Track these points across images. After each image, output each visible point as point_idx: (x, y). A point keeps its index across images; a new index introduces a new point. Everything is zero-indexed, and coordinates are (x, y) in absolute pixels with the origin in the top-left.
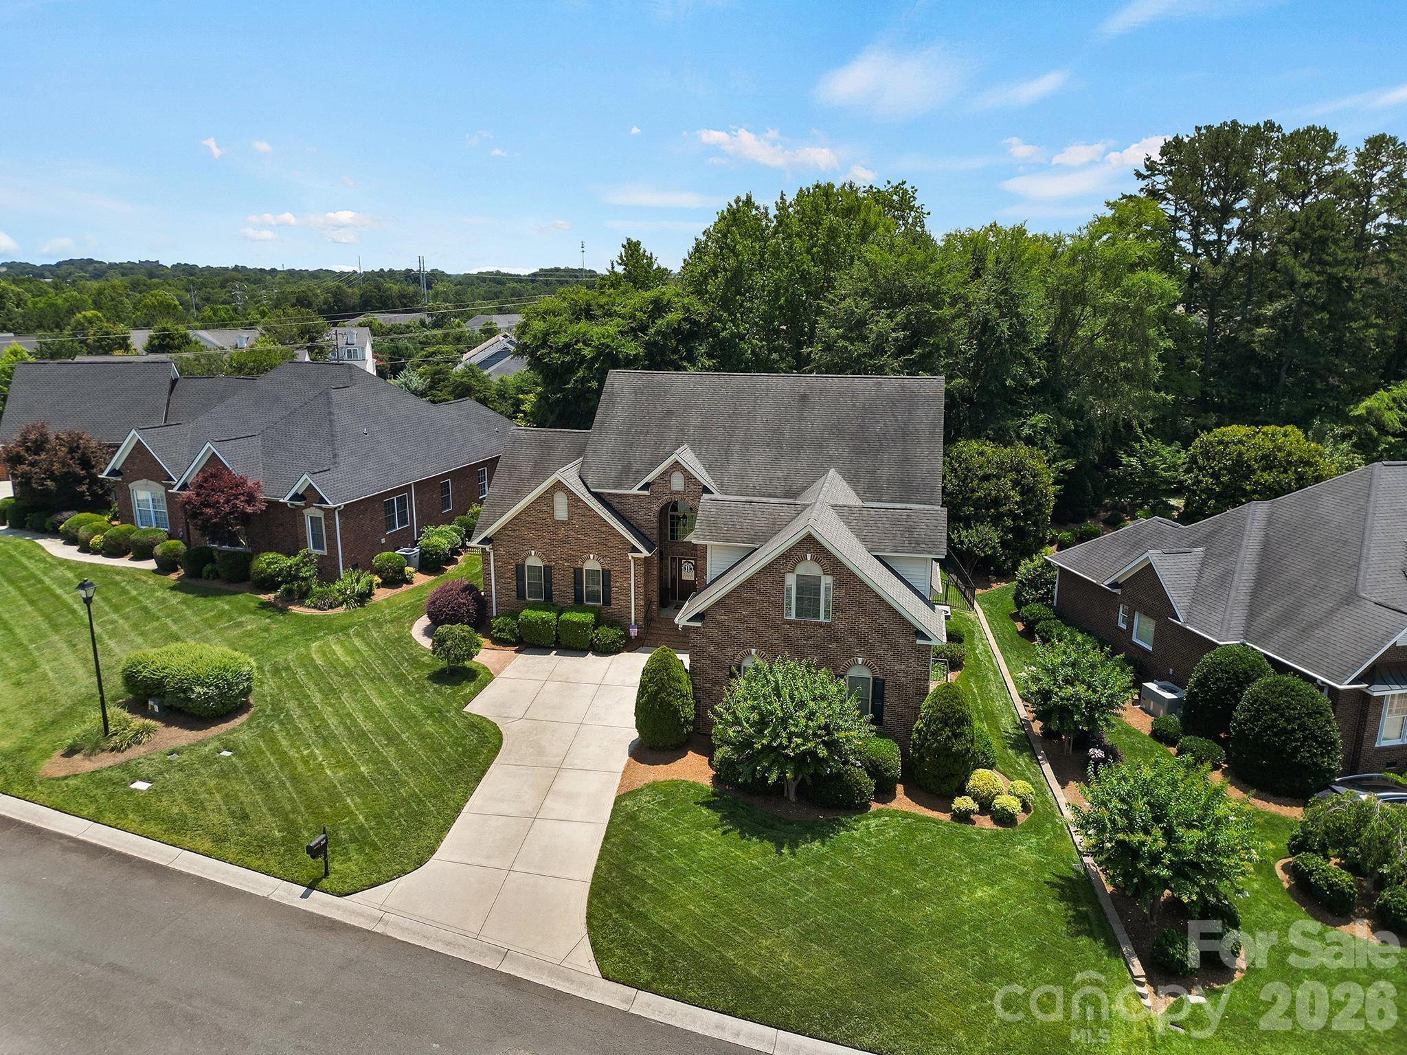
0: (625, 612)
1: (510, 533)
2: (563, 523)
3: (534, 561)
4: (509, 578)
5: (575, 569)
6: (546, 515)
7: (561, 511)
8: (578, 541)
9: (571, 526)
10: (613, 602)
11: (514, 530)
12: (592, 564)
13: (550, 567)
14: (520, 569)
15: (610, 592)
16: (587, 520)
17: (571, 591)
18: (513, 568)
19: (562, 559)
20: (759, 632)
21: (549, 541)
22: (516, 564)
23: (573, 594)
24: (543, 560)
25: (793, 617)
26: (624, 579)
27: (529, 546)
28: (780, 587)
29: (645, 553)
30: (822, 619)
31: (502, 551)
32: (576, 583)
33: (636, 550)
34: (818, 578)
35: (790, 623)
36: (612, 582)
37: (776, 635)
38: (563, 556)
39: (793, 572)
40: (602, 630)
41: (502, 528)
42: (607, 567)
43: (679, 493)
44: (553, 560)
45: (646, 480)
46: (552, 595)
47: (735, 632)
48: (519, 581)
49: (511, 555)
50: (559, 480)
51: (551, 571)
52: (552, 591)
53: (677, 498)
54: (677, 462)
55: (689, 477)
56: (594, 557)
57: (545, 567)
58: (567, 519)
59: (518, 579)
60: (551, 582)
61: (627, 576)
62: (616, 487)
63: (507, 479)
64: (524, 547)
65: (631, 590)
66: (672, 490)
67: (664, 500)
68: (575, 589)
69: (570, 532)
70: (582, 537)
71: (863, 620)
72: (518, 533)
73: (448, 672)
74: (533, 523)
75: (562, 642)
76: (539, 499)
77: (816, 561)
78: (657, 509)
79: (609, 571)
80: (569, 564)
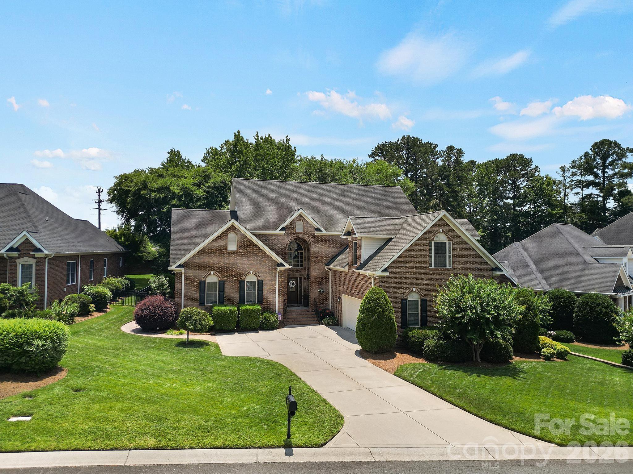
0: (272, 306)
1: (197, 261)
2: (233, 252)
3: (212, 278)
4: (194, 291)
5: (240, 281)
6: (222, 248)
7: (232, 244)
8: (243, 263)
9: (239, 254)
10: (264, 300)
11: (199, 259)
12: (251, 277)
13: (224, 282)
14: (202, 284)
15: (262, 294)
16: (249, 249)
17: (237, 296)
18: (197, 284)
19: (232, 275)
20: (417, 277)
21: (224, 264)
22: (200, 282)
23: (238, 298)
24: (218, 277)
25: (433, 267)
26: (271, 285)
27: (210, 268)
28: (427, 249)
29: (287, 266)
30: (448, 267)
31: (190, 273)
32: (240, 291)
33: (282, 265)
34: (444, 243)
35: (433, 270)
36: (264, 288)
37: (425, 278)
38: (232, 274)
39: (433, 240)
40: (266, 315)
41: (191, 258)
42: (261, 278)
43: (301, 233)
44: (226, 277)
45: (284, 225)
46: (224, 300)
47: (404, 279)
48: (201, 293)
49: (196, 276)
50: (232, 225)
51: (224, 284)
52: (224, 297)
53: (300, 236)
54: (300, 215)
55: (307, 224)
56: (253, 272)
57: (220, 282)
58: (236, 250)
59: (200, 292)
60: (224, 291)
61: (273, 283)
62: (265, 230)
63: (181, 234)
64: (206, 270)
65: (276, 292)
66: (297, 231)
67: (292, 237)
68: (240, 295)
69: (237, 258)
70: (246, 260)
71: (468, 265)
72: (202, 260)
73: (187, 343)
74: (213, 253)
75: (242, 325)
76: (219, 237)
77: (444, 233)
78: (288, 243)
79: (262, 281)
80: (236, 279)
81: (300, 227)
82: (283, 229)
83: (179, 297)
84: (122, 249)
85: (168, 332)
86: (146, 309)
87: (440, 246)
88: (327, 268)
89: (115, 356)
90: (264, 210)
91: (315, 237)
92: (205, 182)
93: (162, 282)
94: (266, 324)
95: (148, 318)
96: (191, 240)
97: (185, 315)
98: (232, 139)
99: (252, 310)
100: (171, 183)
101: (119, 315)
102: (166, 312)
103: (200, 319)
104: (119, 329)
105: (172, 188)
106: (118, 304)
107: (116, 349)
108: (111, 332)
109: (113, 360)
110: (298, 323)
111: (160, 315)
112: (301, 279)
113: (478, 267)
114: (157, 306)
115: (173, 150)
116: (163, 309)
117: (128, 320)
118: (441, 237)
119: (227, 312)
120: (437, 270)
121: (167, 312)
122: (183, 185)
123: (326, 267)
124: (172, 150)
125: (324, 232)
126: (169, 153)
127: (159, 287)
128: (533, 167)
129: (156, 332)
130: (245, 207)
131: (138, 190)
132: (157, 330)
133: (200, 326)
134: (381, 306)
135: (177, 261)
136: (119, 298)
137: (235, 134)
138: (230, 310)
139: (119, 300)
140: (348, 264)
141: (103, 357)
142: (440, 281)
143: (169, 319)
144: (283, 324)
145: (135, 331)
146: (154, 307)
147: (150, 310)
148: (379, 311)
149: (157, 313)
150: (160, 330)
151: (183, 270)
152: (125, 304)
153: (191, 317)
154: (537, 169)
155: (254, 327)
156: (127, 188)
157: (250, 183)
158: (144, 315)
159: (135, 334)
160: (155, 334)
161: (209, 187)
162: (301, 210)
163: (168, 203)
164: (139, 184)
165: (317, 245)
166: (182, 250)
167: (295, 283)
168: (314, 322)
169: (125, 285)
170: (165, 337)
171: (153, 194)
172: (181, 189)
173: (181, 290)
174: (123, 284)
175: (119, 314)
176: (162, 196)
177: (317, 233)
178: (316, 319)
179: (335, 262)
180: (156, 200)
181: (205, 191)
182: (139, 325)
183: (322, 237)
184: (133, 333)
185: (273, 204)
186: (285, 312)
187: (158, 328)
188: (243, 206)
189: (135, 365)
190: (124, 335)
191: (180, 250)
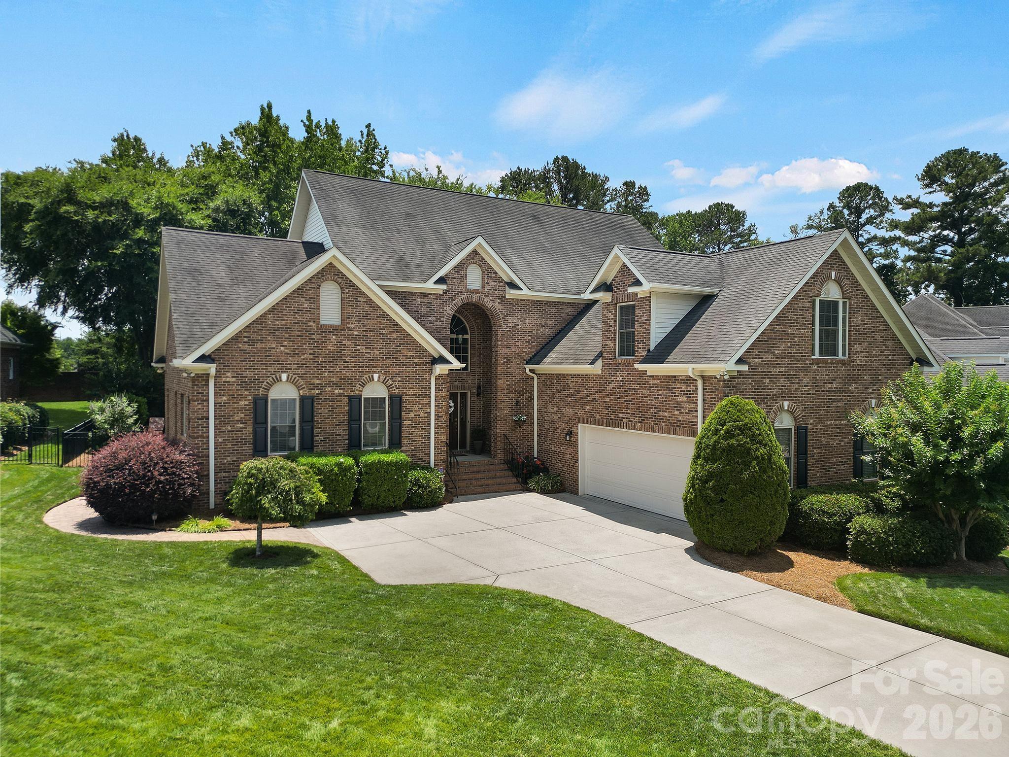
0: (420, 454)
1: (246, 347)
2: (333, 329)
3: (284, 391)
4: (241, 421)
5: (349, 398)
6: (308, 316)
7: (330, 308)
8: (356, 354)
9: (346, 333)
10: (405, 442)
11: (252, 342)
12: (376, 389)
13: (312, 400)
14: (260, 405)
15: (400, 427)
16: (370, 323)
17: (342, 432)
18: (247, 403)
19: (330, 384)
20: (789, 377)
21: (311, 357)
22: (254, 398)
23: (346, 437)
24: (299, 388)
25: (817, 356)
26: (420, 406)
27: (277, 366)
28: (808, 315)
29: (457, 365)
30: (840, 357)
31: (229, 377)
32: (350, 420)
33: (443, 360)
34: (836, 303)
35: (817, 362)
36: (403, 413)
37: (805, 381)
38: (333, 379)
39: (818, 296)
40: (417, 474)
41: (232, 339)
42: (397, 391)
43: (477, 291)
44: (316, 387)
45: (441, 273)
46: (312, 441)
47: (768, 381)
48: (257, 426)
49: (244, 384)
50: (331, 264)
51: (313, 404)
52: (312, 436)
53: (475, 298)
54: (475, 252)
55: (488, 272)
56: (379, 377)
57: (303, 399)
58: (339, 323)
59: (256, 422)
60: (312, 421)
61: (425, 401)
62: (404, 280)
63: (194, 284)
64: (269, 369)
65: (429, 421)
66: (468, 287)
67: (459, 301)
68: (350, 429)
69: (344, 342)
70: (363, 349)
71: (874, 352)
72: (259, 345)
73: (258, 553)
74: (287, 329)
75: (367, 500)
76: (299, 291)
77: (838, 281)
78: (450, 312)
79: (400, 397)
80: (341, 391)
81: (474, 278)
82: (441, 281)
83: (202, 437)
84: (14, 339)
85: (183, 526)
86: (120, 468)
87: (829, 308)
88: (531, 371)
89: (67, 616)
90: (388, 239)
91: (503, 300)
92: (209, 198)
93: (122, 409)
94: (421, 496)
95: (127, 491)
96: (222, 300)
97: (257, 479)
98: (255, 119)
99: (389, 464)
100: (132, 194)
101: (29, 486)
102: (174, 473)
103: (297, 487)
104: (41, 522)
105: (133, 203)
106: (17, 460)
107: (58, 588)
108: (20, 534)
109: (64, 633)
110: (480, 490)
111: (160, 482)
112: (464, 395)
113: (890, 357)
114: (151, 460)
115: (125, 134)
116: (166, 466)
117: (57, 498)
118: (832, 292)
119: (332, 470)
120: (825, 362)
121: (179, 475)
122: (159, 198)
123: (528, 368)
124: (122, 135)
125: (525, 293)
126: (115, 140)
127: (113, 421)
128: (747, 225)
129: (148, 526)
130: (345, 229)
131: (52, 204)
132: (151, 521)
133: (298, 507)
134: (764, 442)
135: (195, 346)
136: (15, 449)
137: (262, 109)
138: (339, 465)
139: (15, 452)
140: (600, 355)
141: (25, 623)
142: (830, 386)
143: (184, 493)
144: (453, 493)
145: (85, 525)
146: (144, 463)
147: (130, 470)
148: (762, 455)
149: (152, 477)
150: (159, 521)
151: (212, 368)
152: (33, 462)
153: (273, 483)
154: (752, 230)
155: (394, 502)
156: (23, 200)
157: (345, 182)
158: (115, 483)
159: (89, 534)
160: (147, 533)
161: (217, 210)
162: (480, 240)
163: (125, 236)
164: (54, 192)
165: (510, 319)
166: (202, 320)
167: (452, 404)
168: (513, 486)
169: (29, 417)
170: (180, 540)
171: (90, 214)
172: (156, 208)
173: (208, 418)
174: (23, 416)
175: (26, 483)
176: (111, 219)
177: (511, 294)
178: (514, 480)
179: (552, 356)
180: (97, 227)
181: (208, 216)
182: (96, 511)
183: (519, 302)
184: (83, 533)
185: (405, 229)
186: (450, 468)
187: (155, 517)
188: (339, 226)
189: (148, 644)
190: (61, 538)
191: (197, 321)
